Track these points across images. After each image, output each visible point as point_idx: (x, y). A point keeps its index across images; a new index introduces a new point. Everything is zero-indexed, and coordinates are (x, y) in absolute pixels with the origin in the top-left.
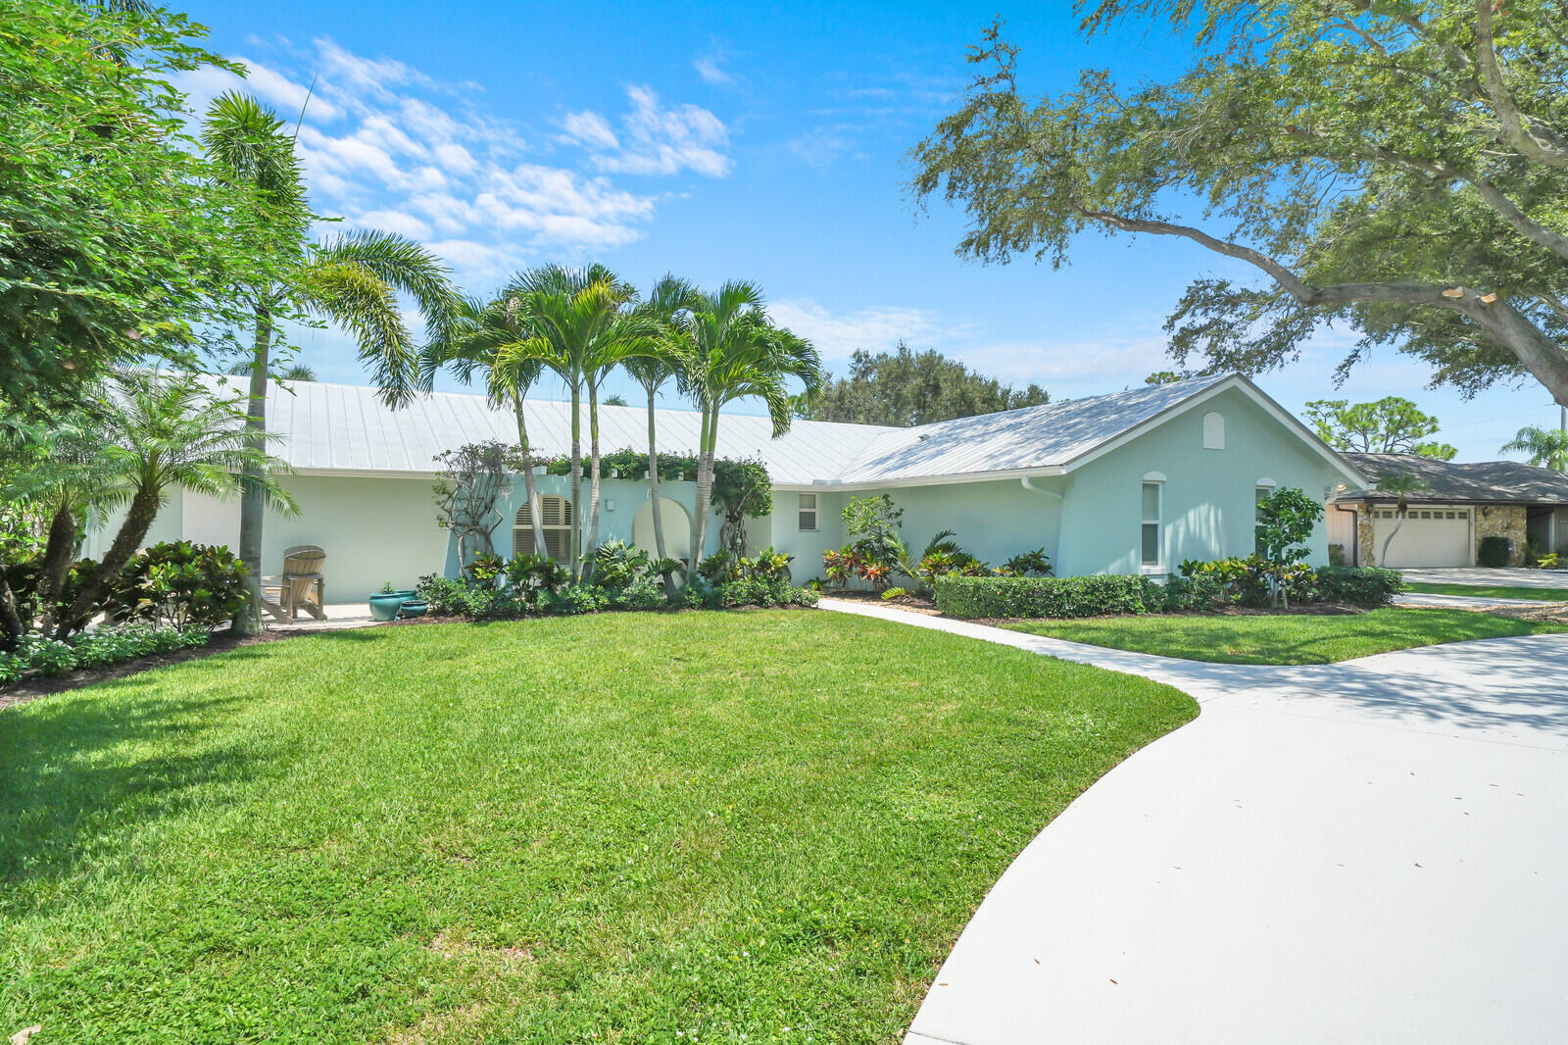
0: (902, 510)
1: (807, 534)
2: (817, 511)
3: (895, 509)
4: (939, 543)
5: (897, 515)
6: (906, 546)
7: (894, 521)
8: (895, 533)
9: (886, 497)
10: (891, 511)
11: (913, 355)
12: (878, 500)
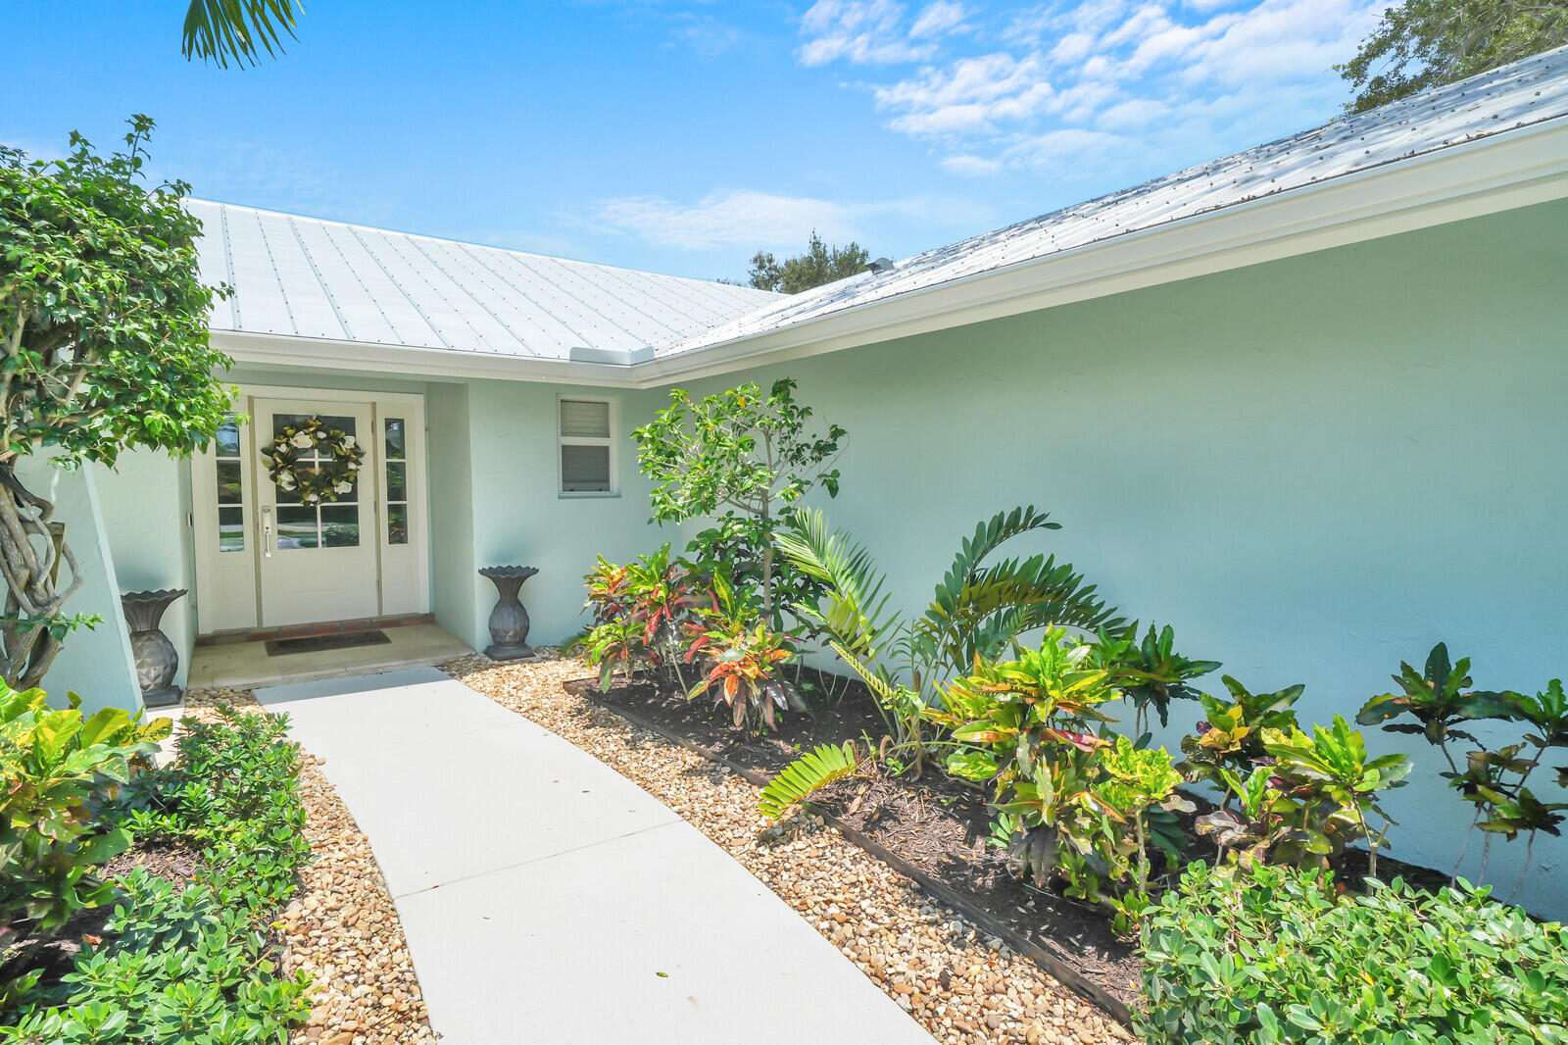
0: (837, 433)
1: (588, 506)
2: (613, 443)
3: (814, 430)
4: (990, 562)
5: (823, 449)
6: (858, 567)
7: (810, 471)
8: (817, 520)
9: (782, 388)
10: (801, 438)
11: (830, 253)
12: (756, 395)
